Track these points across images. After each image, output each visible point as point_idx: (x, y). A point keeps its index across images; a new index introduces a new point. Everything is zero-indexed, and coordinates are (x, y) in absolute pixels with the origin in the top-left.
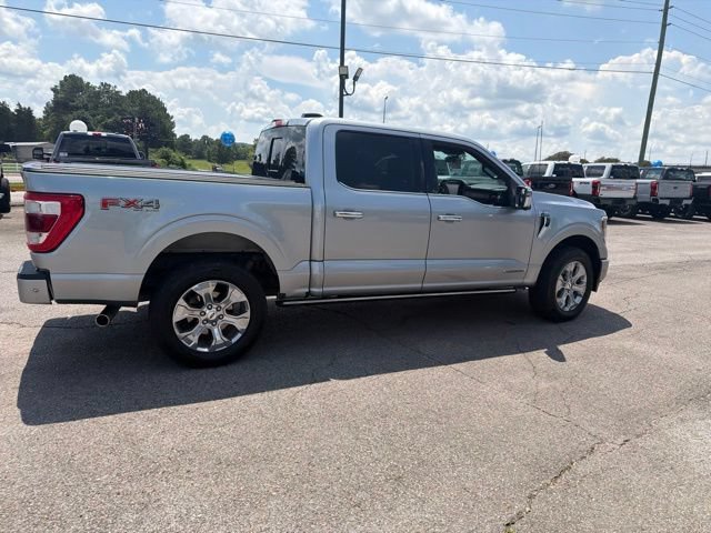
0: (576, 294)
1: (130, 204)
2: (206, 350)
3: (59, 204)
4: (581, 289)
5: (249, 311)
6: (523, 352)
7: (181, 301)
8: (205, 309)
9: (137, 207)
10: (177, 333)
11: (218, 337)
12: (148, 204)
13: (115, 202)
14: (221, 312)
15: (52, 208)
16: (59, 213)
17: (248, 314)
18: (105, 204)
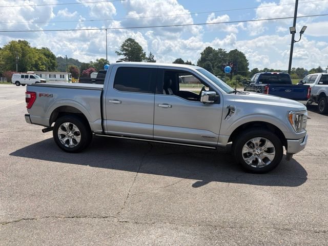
0: (267, 159)
1: (46, 95)
2: (67, 146)
3: (30, 95)
4: (269, 156)
7: (60, 128)
8: (68, 132)
10: (60, 139)
11: (71, 143)
12: (50, 96)
13: (42, 95)
14: (73, 134)
16: (30, 98)
17: (80, 136)
18: (40, 95)
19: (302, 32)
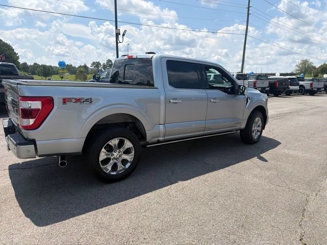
0: (258, 131)
1: (78, 100)
2: (115, 173)
3: (40, 102)
4: (260, 129)
5: (133, 152)
6: (248, 159)
7: (103, 150)
8: (114, 153)
9: (81, 102)
10: (102, 166)
12: (87, 100)
13: (70, 100)
14: (121, 154)
15: (37, 105)
16: (40, 107)
17: (133, 153)
18: (65, 101)
19: (123, 35)
